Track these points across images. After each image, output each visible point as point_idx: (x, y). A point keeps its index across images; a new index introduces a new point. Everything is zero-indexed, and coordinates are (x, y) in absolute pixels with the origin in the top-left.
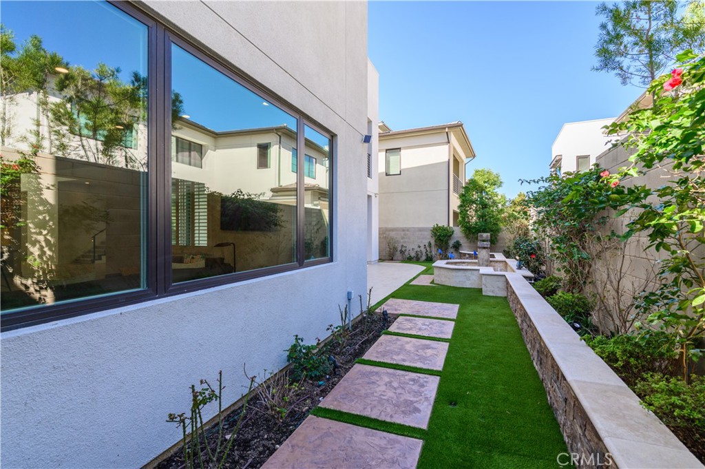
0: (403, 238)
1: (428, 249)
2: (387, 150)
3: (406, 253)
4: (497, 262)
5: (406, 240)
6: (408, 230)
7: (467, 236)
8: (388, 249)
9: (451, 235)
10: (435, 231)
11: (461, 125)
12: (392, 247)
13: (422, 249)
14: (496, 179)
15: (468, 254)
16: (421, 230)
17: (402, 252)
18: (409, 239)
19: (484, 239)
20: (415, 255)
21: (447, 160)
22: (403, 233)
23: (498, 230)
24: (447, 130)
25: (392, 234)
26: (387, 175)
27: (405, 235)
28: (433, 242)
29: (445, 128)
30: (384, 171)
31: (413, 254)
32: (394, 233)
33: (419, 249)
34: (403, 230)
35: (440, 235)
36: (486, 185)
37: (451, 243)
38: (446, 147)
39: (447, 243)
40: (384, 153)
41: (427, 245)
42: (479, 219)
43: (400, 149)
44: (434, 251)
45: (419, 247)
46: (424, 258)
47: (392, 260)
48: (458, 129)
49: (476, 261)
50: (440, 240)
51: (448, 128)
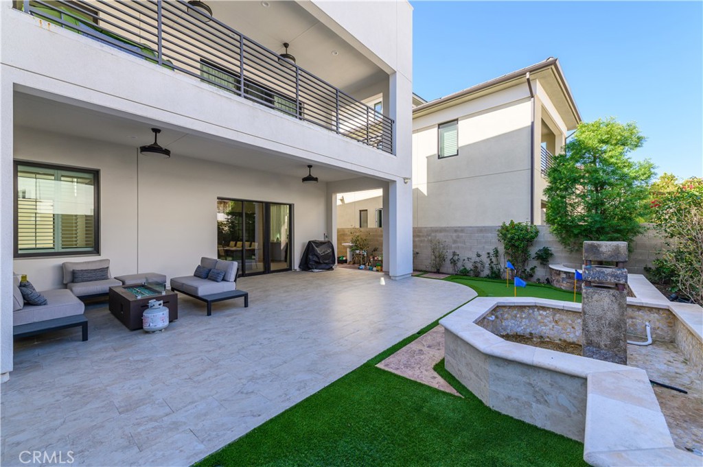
0: (455, 242)
1: (494, 259)
2: (439, 125)
3: (459, 264)
4: (640, 308)
5: (460, 245)
6: (462, 230)
7: (564, 241)
8: (433, 257)
9: (533, 238)
10: (504, 232)
11: (554, 63)
12: (437, 254)
13: (484, 258)
14: (626, 134)
15: (565, 273)
16: (482, 230)
17: (454, 262)
18: (464, 243)
19: (602, 258)
20: (472, 268)
21: (530, 124)
22: (455, 234)
23: (635, 230)
24: (528, 75)
25: (440, 236)
26: (439, 158)
27: (458, 237)
28: (501, 249)
29: (525, 74)
30: (436, 152)
31: (469, 266)
32: (442, 234)
33: (478, 259)
34: (456, 231)
35: (512, 238)
36: (604, 147)
37: (533, 251)
38: (528, 105)
39: (525, 251)
40: (436, 129)
41: (492, 252)
42: (589, 210)
43: (457, 120)
44: (504, 264)
45: (479, 256)
46: (487, 272)
47: (438, 272)
48: (548, 71)
49: (578, 306)
50: (513, 245)
51: (530, 72)
